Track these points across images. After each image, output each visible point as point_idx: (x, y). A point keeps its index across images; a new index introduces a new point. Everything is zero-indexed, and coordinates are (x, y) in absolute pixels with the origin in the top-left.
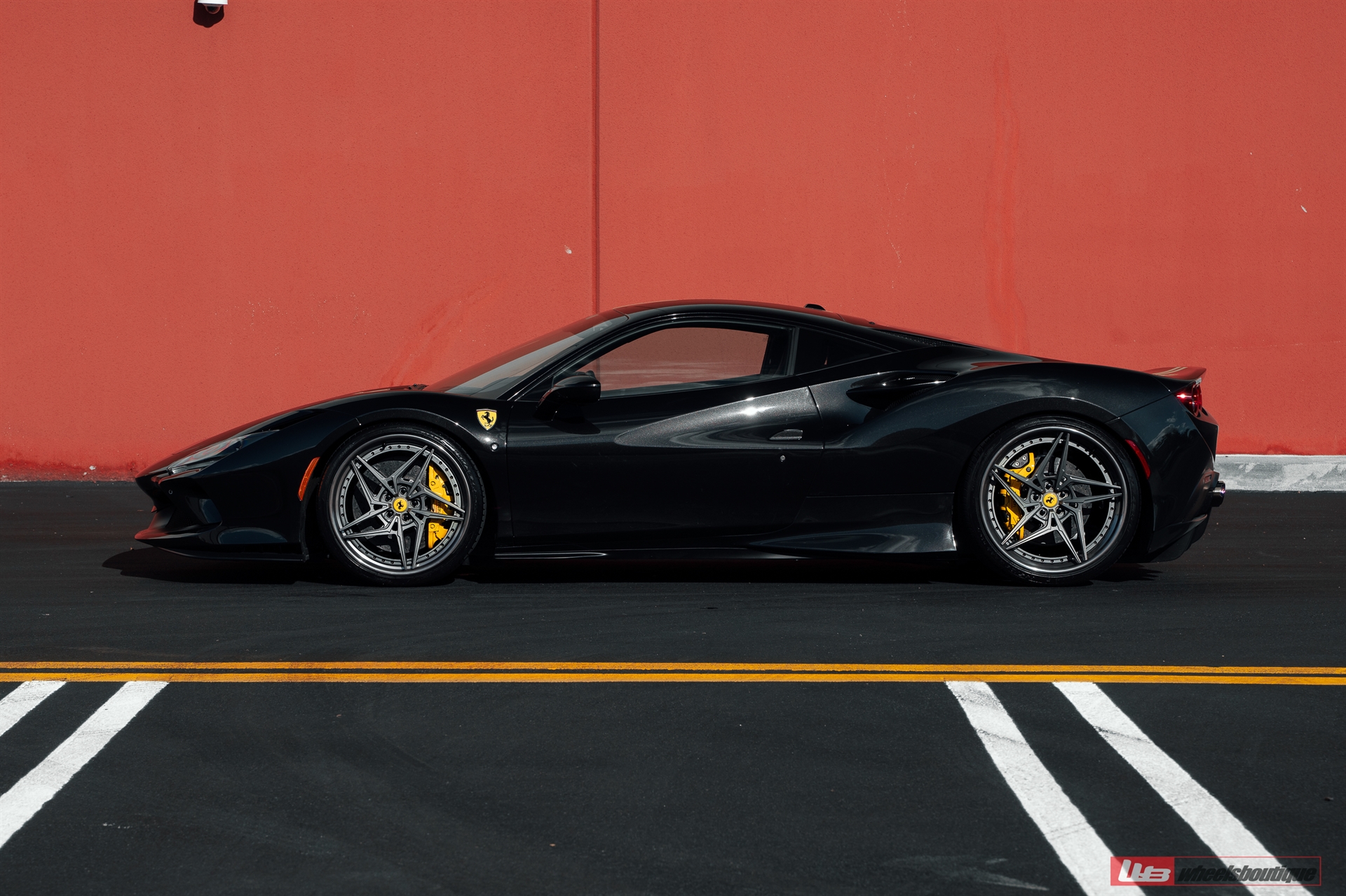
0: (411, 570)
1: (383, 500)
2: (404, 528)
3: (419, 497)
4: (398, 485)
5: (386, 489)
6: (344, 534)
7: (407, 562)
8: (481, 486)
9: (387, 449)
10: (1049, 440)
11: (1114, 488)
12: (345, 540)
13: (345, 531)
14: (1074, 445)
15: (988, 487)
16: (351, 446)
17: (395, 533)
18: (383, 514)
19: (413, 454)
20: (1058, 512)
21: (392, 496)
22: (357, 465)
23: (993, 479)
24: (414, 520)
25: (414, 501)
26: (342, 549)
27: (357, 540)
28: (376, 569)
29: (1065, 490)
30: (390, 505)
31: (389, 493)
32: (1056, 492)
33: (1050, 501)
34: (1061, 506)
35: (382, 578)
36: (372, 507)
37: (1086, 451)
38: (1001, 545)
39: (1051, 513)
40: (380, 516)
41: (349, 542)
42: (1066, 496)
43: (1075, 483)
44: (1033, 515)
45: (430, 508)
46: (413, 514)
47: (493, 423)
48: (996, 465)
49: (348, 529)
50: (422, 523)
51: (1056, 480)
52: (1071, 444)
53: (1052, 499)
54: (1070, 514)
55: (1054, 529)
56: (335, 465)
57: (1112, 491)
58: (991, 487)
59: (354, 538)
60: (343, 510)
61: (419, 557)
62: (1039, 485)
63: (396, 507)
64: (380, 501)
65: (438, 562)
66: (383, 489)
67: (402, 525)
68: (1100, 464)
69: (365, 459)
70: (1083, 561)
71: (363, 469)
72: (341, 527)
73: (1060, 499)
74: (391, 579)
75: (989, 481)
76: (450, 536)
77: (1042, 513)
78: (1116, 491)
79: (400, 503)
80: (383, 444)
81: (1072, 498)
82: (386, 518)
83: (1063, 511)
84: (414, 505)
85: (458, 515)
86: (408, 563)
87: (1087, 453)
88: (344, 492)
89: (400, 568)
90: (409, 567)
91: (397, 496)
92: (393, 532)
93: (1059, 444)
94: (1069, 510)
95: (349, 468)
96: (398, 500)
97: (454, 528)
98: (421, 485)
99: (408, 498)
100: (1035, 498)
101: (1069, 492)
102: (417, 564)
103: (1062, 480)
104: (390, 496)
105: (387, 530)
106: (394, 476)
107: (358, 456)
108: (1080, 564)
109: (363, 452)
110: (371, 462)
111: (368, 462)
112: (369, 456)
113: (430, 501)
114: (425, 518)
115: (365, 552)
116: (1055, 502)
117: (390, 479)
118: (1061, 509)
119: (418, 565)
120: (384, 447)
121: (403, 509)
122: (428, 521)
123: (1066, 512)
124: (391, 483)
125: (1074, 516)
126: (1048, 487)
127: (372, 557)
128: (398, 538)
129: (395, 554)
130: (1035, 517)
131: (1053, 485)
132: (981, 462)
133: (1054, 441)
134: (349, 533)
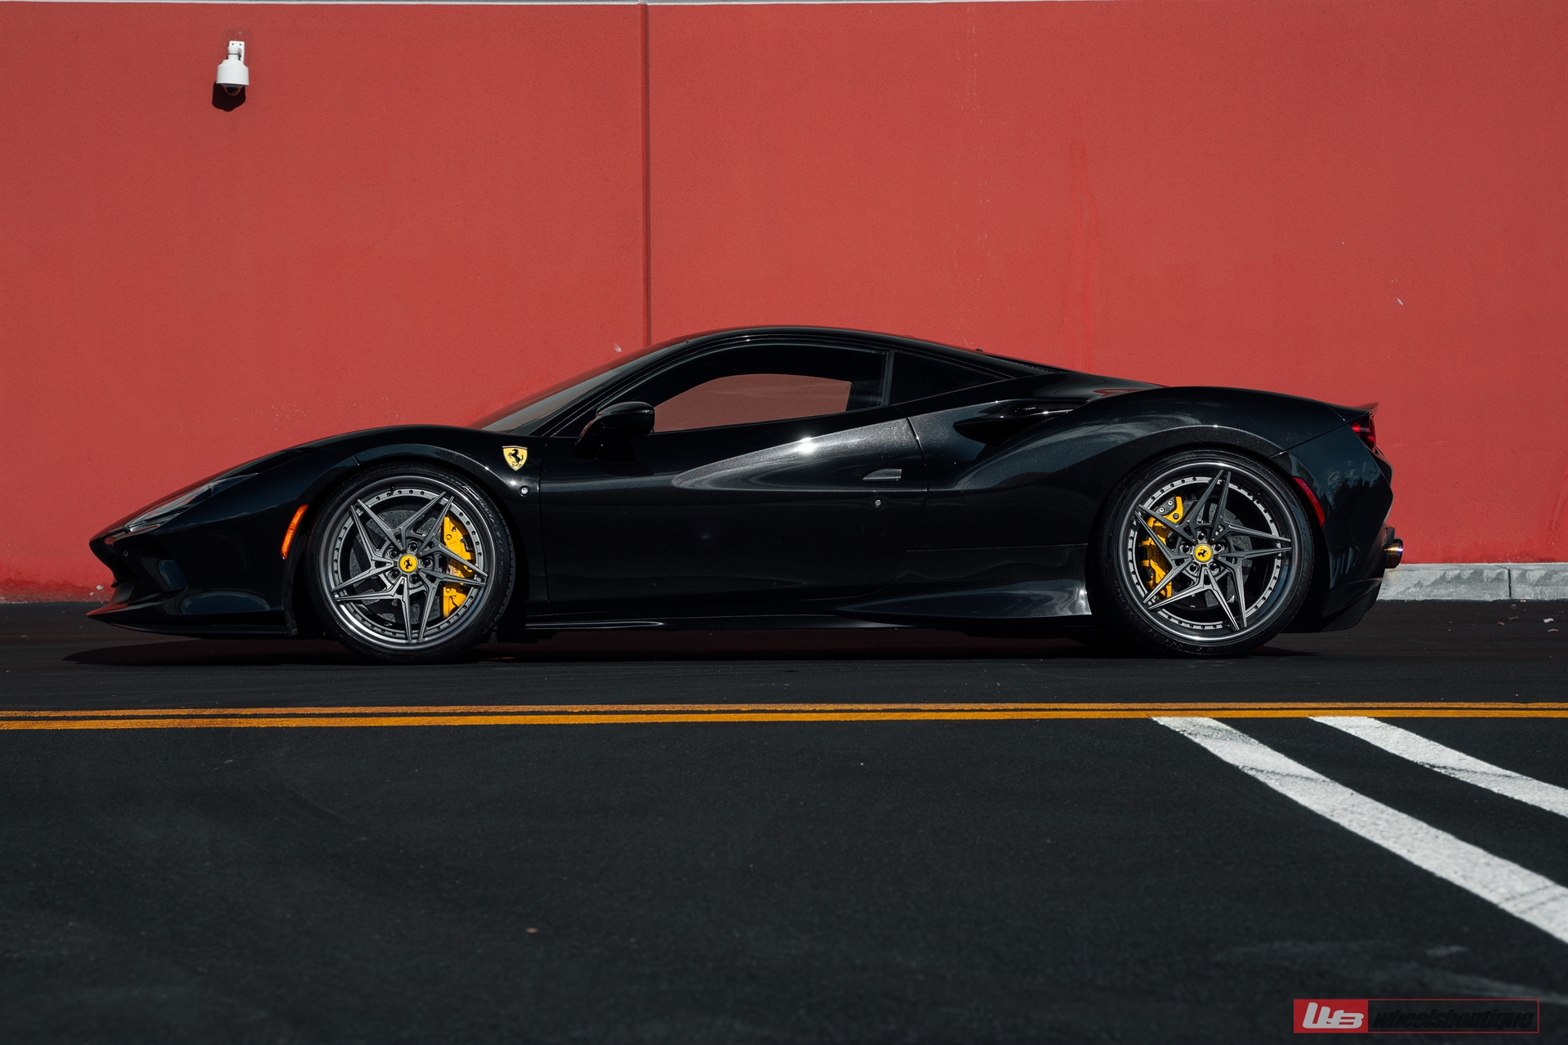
0: (418, 644)
1: (388, 556)
2: (411, 592)
3: (432, 554)
4: (407, 538)
5: (392, 543)
6: (337, 596)
7: (412, 634)
8: (509, 545)
9: (396, 494)
10: (1205, 480)
11: (1281, 541)
12: (337, 604)
13: (338, 592)
14: (1235, 487)
15: (1128, 533)
16: (351, 488)
17: (400, 597)
18: (387, 573)
19: (428, 501)
20: (1212, 568)
21: (399, 552)
22: (358, 511)
23: (1135, 523)
24: (424, 582)
25: (425, 559)
26: (333, 614)
27: (352, 603)
28: (373, 641)
29: (1220, 542)
30: (395, 562)
31: (396, 548)
32: (1210, 543)
33: (1203, 554)
34: (1216, 561)
35: (380, 652)
36: (373, 564)
37: (1249, 494)
38: (1143, 604)
39: (1203, 568)
40: (382, 576)
41: (343, 607)
42: (1223, 549)
43: (1235, 534)
44: (1183, 570)
45: (445, 569)
46: (423, 576)
47: (522, 463)
48: (1140, 505)
49: (341, 590)
50: (433, 587)
51: (1211, 529)
52: (1231, 486)
53: (1205, 551)
54: (1227, 571)
55: (1207, 587)
56: (329, 510)
57: (1279, 545)
58: (1132, 533)
59: (348, 602)
60: (337, 566)
61: (428, 628)
62: (1191, 534)
63: (403, 566)
64: (383, 557)
65: (451, 636)
66: (388, 543)
67: (409, 589)
68: (1265, 511)
69: (368, 505)
70: (1242, 629)
71: (365, 518)
72: (333, 587)
73: (1215, 553)
74: (391, 654)
75: (1130, 526)
76: (467, 605)
77: (1192, 569)
78: (1284, 544)
79: (408, 561)
80: (392, 486)
81: (1230, 552)
82: (390, 578)
83: (1218, 567)
84: (426, 564)
85: (479, 580)
86: (414, 636)
87: (1251, 498)
88: (340, 544)
89: (404, 641)
90: (415, 641)
91: (404, 552)
92: (397, 596)
93: (1217, 485)
94: (1226, 566)
95: (347, 514)
96: (406, 558)
97: (473, 595)
98: (435, 540)
99: (418, 556)
100: (1185, 550)
101: (1227, 545)
102: (424, 637)
103: (1218, 531)
104: (396, 552)
105: (390, 593)
106: (402, 527)
107: (359, 500)
108: (1238, 631)
109: (365, 496)
110: (377, 509)
111: (372, 509)
112: (374, 501)
113: (445, 561)
114: (438, 581)
115: (361, 619)
116: (1208, 556)
117: (397, 530)
118: (1216, 563)
119: (426, 639)
120: (393, 491)
121: (411, 569)
122: (442, 585)
123: (1222, 568)
124: (398, 537)
125: (1231, 574)
126: (1201, 538)
127: (370, 625)
128: (403, 603)
129: (400, 625)
130: (1184, 572)
131: (1208, 533)
132: (1122, 501)
133: (1211, 481)
134: (342, 595)
